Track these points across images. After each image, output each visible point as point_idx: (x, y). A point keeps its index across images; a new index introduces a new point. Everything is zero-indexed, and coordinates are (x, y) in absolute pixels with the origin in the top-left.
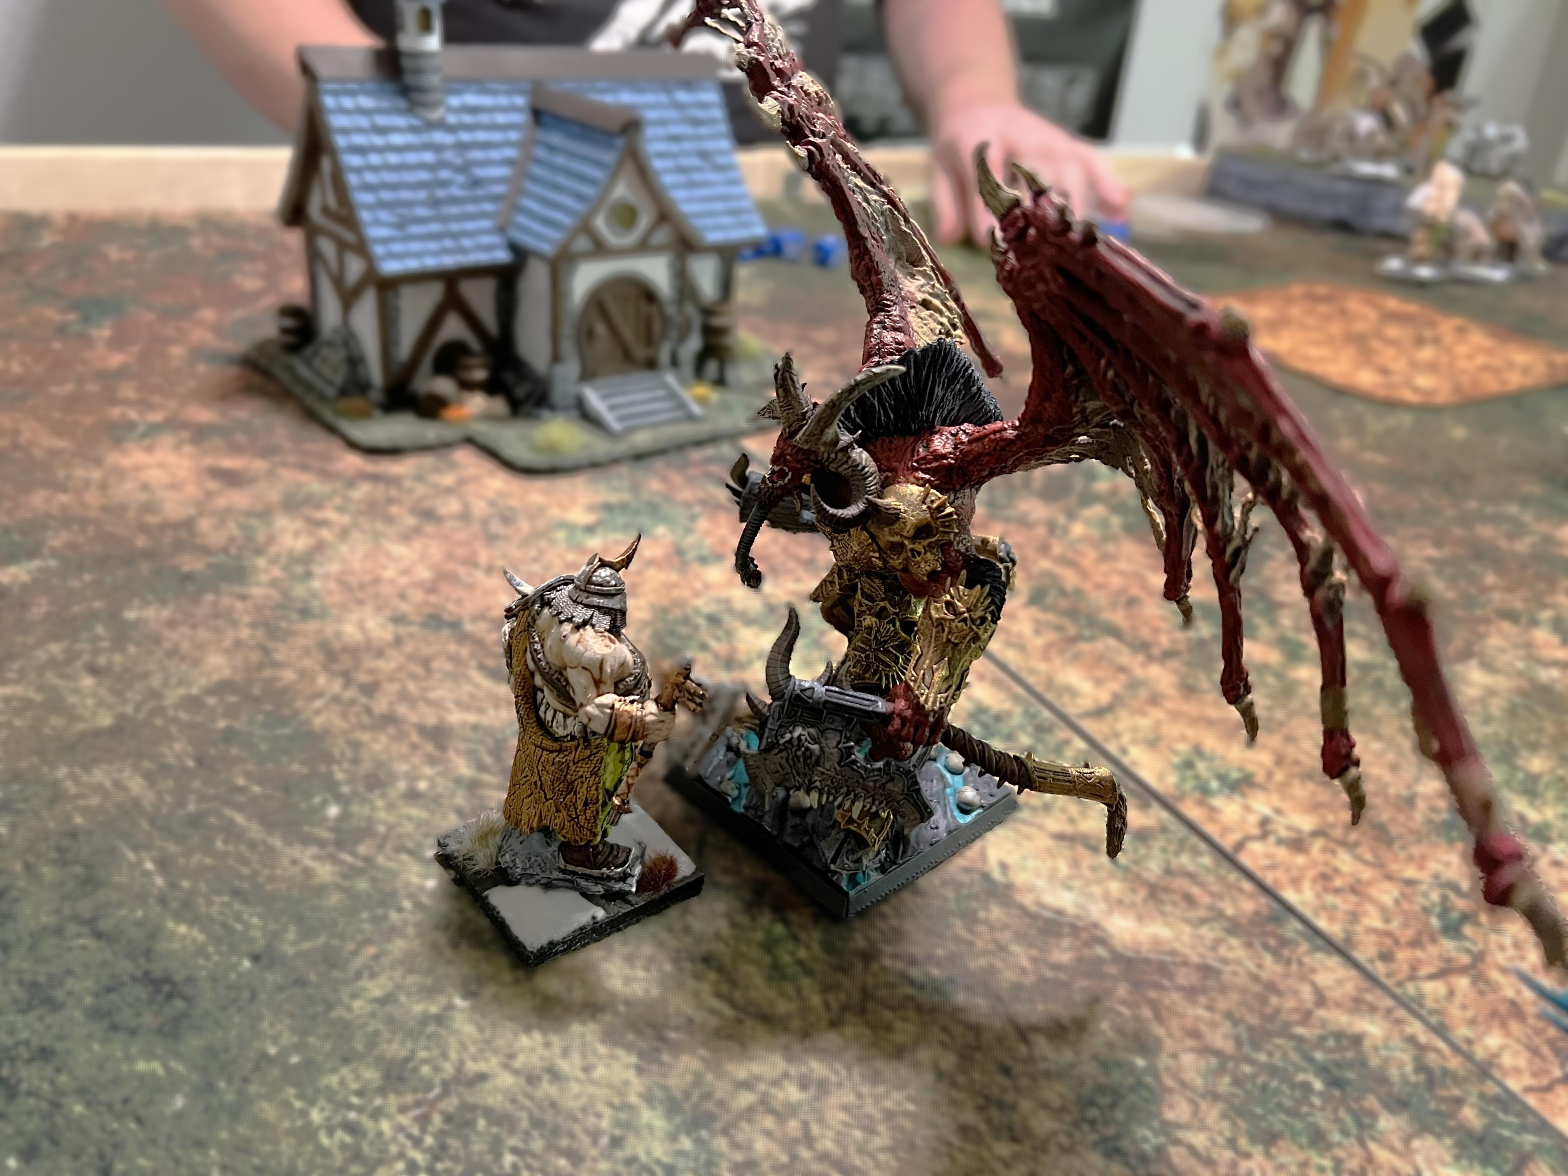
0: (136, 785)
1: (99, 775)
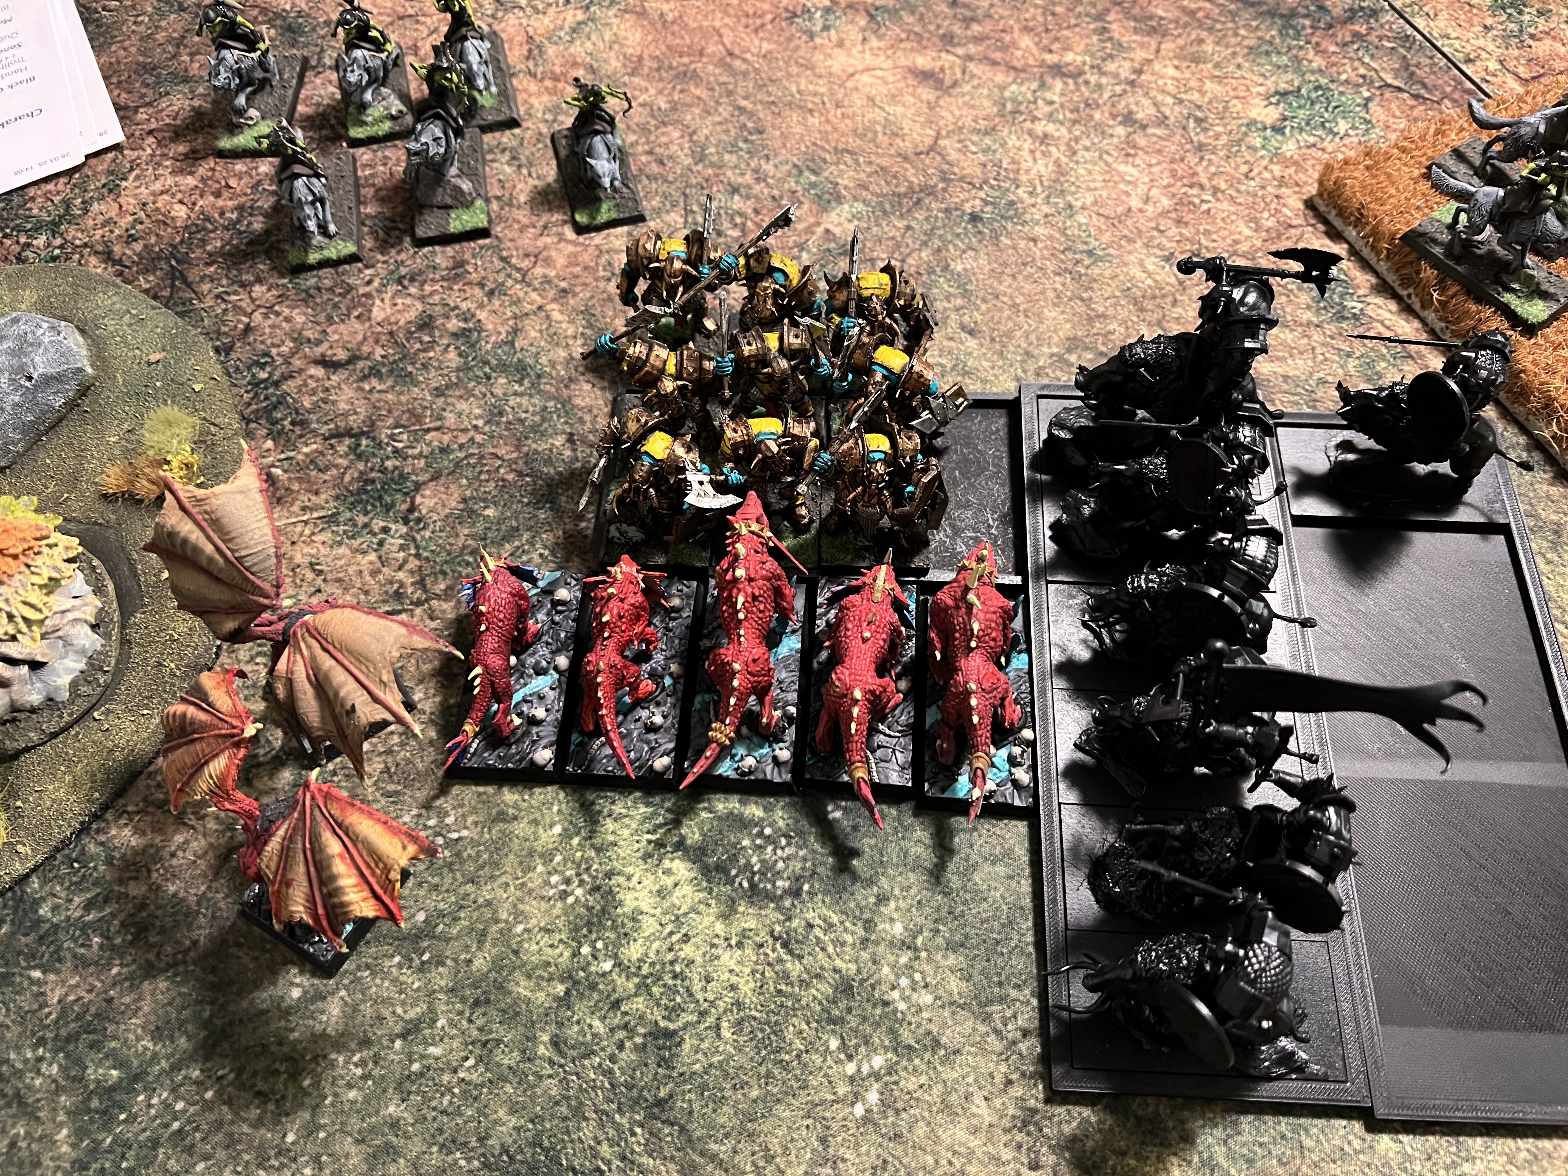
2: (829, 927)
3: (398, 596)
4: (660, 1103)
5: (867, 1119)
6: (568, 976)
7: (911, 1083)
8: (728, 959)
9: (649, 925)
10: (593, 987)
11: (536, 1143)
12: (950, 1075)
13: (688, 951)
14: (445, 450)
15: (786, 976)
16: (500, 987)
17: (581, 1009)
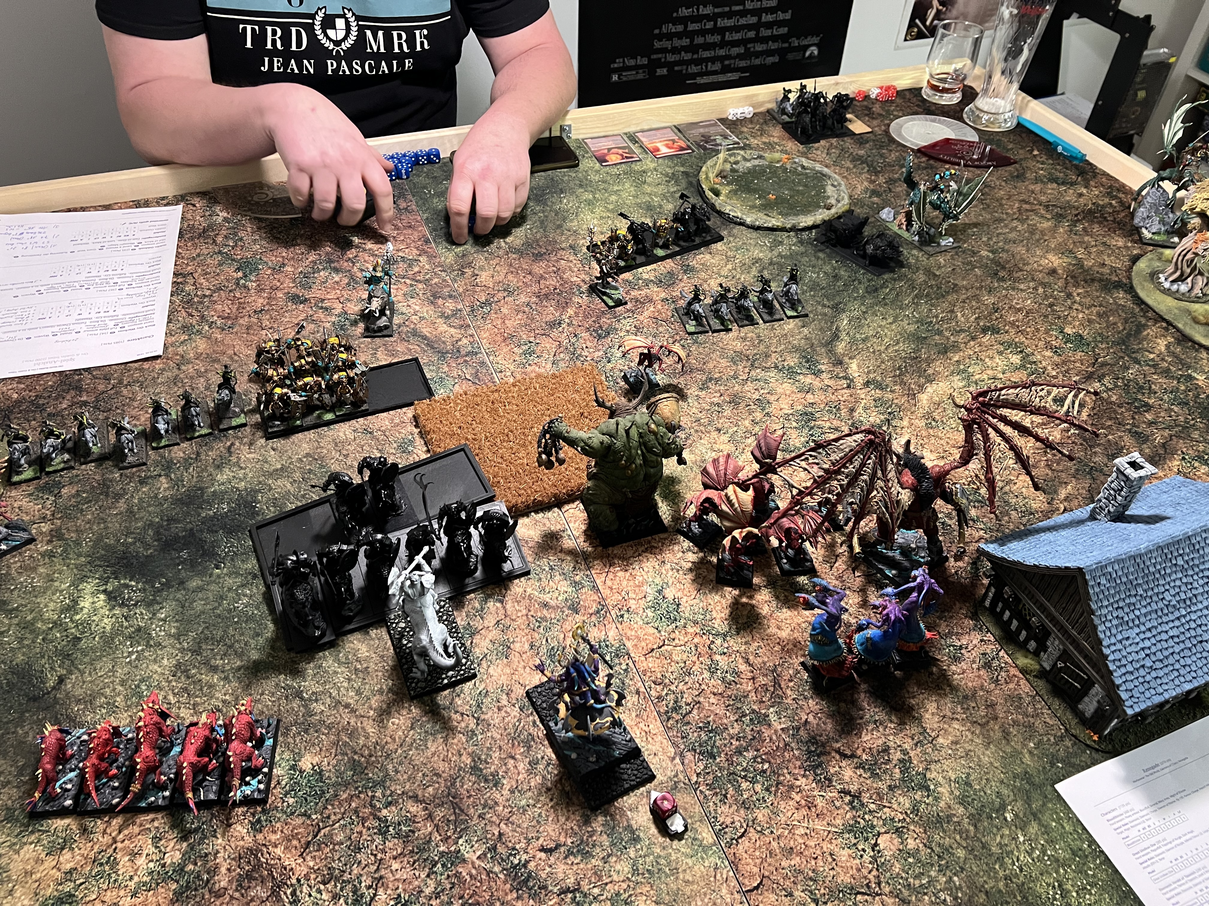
0: (289, 486)
1: (279, 482)
2: (142, 614)
3: (44, 518)
4: (68, 655)
5: (130, 662)
6: (55, 623)
7: (147, 654)
8: (106, 620)
9: (85, 611)
10: (61, 625)
11: (27, 663)
12: (159, 652)
13: (95, 618)
14: (77, 476)
15: (122, 626)
16: (32, 624)
17: (54, 631)
